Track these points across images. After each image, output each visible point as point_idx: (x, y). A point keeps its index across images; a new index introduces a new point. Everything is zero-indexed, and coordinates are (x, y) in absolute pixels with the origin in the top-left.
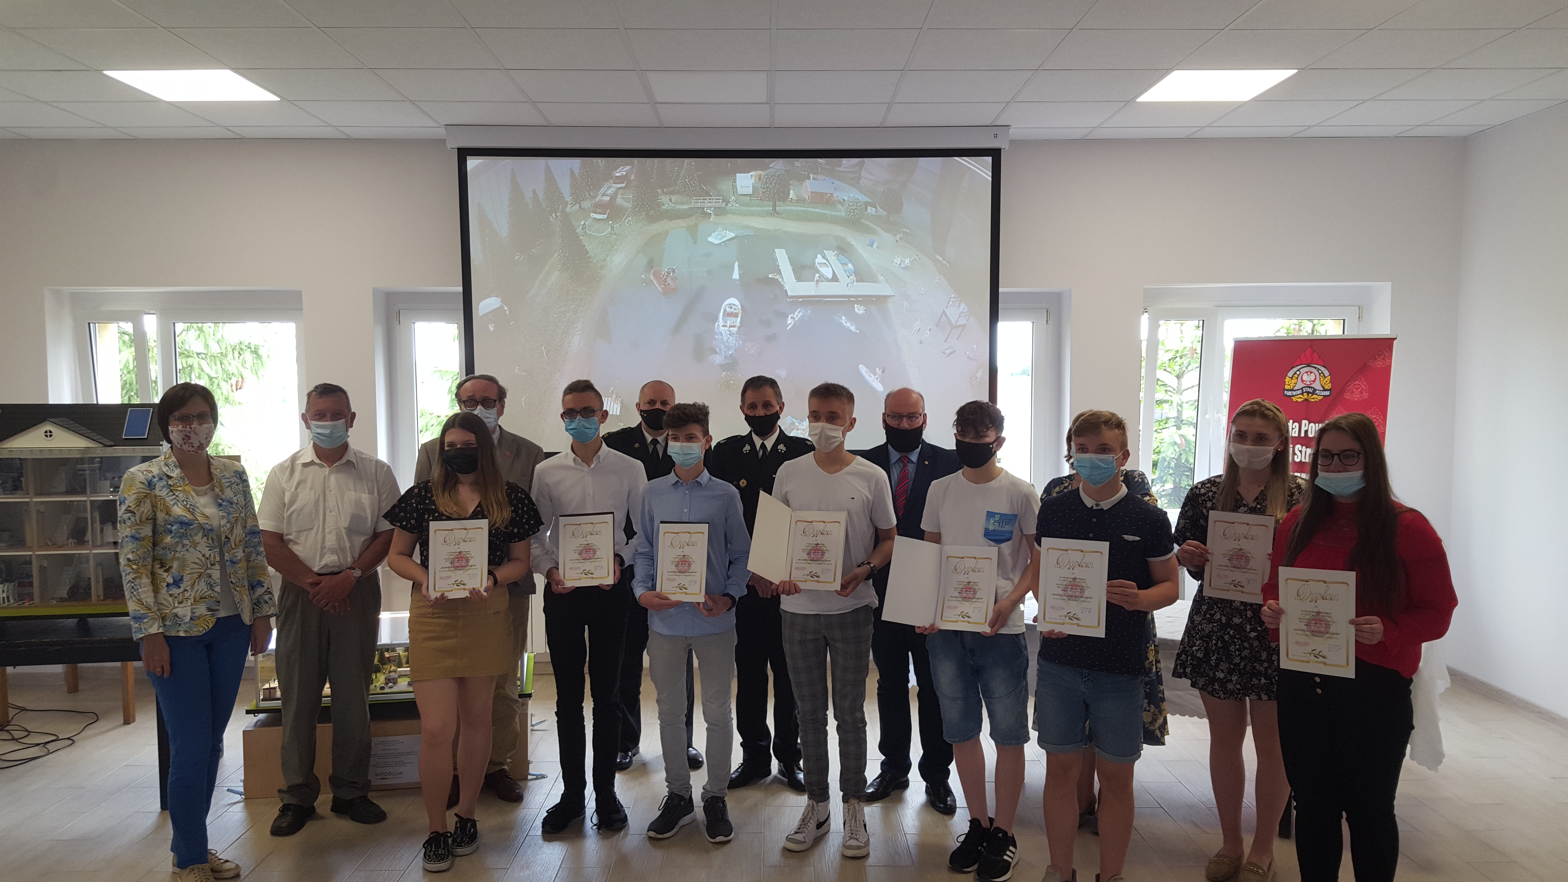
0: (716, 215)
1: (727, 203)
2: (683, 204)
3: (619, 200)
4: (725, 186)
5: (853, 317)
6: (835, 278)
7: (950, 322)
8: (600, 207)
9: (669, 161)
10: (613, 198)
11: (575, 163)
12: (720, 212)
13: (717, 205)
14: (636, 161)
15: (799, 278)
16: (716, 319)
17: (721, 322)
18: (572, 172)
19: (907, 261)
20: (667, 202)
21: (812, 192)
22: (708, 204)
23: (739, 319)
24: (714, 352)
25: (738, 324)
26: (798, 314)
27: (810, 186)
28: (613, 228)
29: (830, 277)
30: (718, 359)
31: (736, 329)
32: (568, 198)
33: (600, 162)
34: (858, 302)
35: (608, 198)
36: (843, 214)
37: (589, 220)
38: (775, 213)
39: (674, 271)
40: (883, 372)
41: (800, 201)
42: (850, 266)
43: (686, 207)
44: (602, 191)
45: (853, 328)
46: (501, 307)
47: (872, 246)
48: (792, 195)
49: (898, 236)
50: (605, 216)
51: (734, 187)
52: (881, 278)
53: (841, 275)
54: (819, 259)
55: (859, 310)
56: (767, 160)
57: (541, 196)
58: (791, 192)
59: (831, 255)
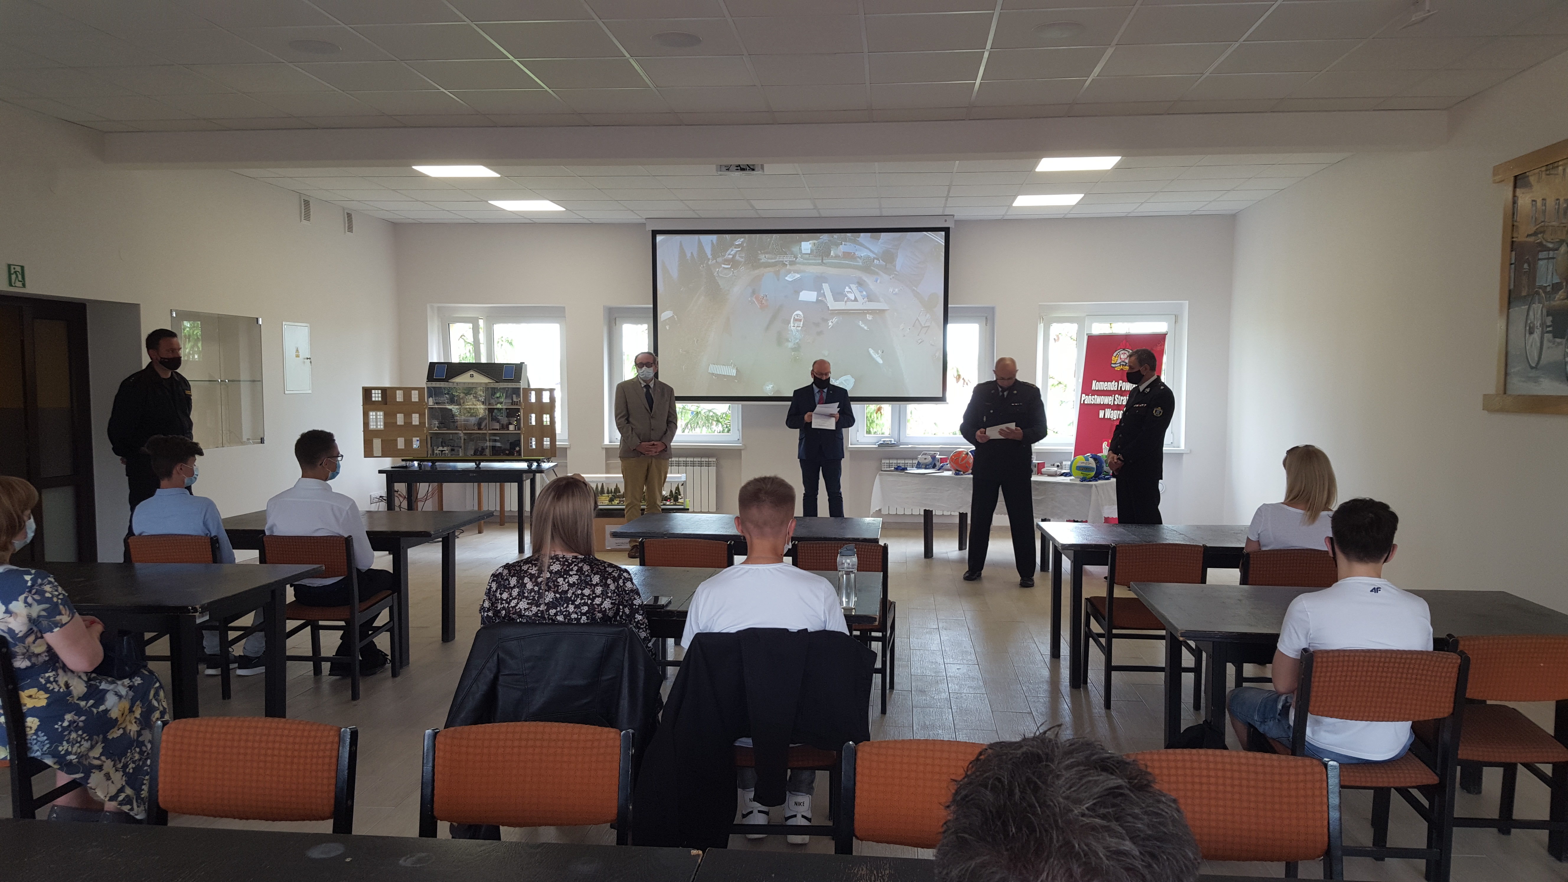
0: (790, 265)
1: (796, 258)
2: (772, 259)
3: (737, 257)
4: (795, 249)
5: (866, 322)
6: (856, 300)
7: (921, 324)
8: (727, 261)
9: (764, 236)
10: (734, 256)
11: (714, 237)
12: (792, 263)
13: (791, 259)
14: (747, 236)
15: (835, 300)
16: (789, 322)
17: (792, 325)
18: (712, 243)
19: (896, 290)
20: (763, 258)
21: (843, 252)
22: (786, 259)
23: (802, 323)
24: (788, 341)
25: (801, 325)
26: (835, 320)
27: (842, 248)
28: (733, 273)
29: (853, 299)
30: (790, 345)
31: (800, 328)
32: (710, 256)
33: (728, 236)
34: (869, 313)
35: (731, 256)
36: (861, 264)
37: (721, 269)
38: (822, 264)
39: (766, 296)
40: (882, 352)
41: (837, 257)
42: (864, 293)
43: (773, 261)
44: (728, 253)
45: (866, 328)
46: (673, 316)
47: (877, 282)
48: (832, 253)
49: (891, 277)
50: (729, 266)
51: (800, 249)
52: (882, 300)
53: (859, 298)
54: (847, 289)
55: (869, 317)
56: (818, 235)
57: (695, 255)
58: (832, 252)
59: (854, 287)
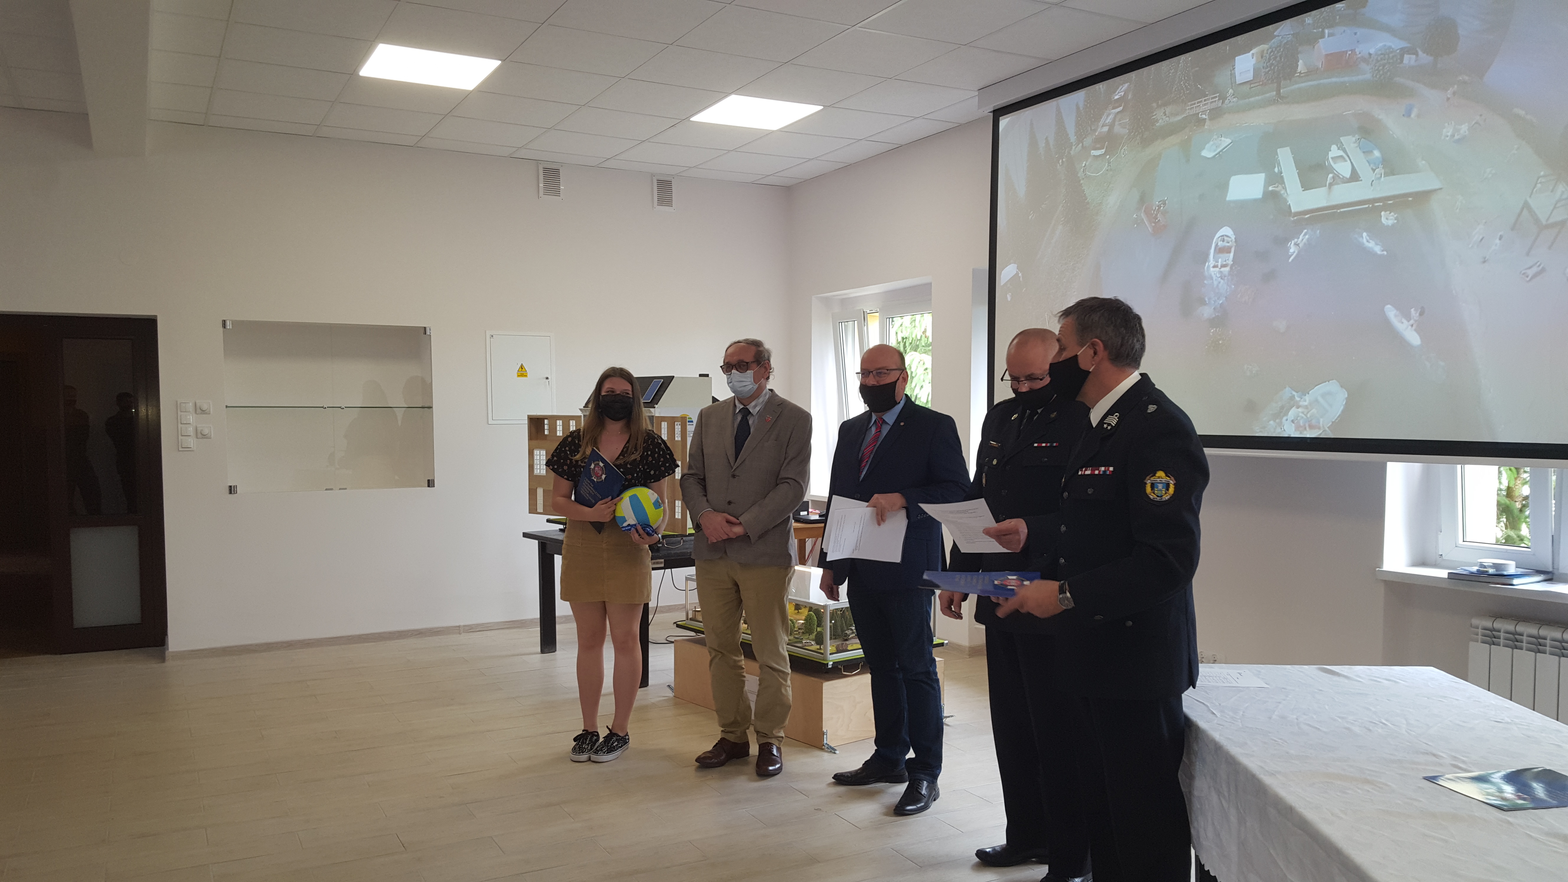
0: (1210, 119)
1: (1223, 98)
2: (1177, 114)
3: (1117, 129)
4: (1221, 78)
5: (1377, 232)
6: (1355, 177)
8: (1099, 142)
9: (1164, 65)
10: (1112, 126)
11: (1079, 97)
12: (1216, 114)
13: (1214, 106)
14: (1133, 75)
15: (1306, 186)
16: (1206, 259)
17: (1212, 262)
18: (1078, 110)
19: (1464, 129)
20: (1162, 117)
21: (1327, 55)
22: (1203, 108)
23: (1232, 255)
24: (1202, 302)
25: (1230, 262)
26: (1303, 238)
27: (1327, 45)
28: (1109, 163)
29: (1347, 174)
30: (1207, 312)
31: (1227, 269)
32: (1073, 138)
33: (1101, 87)
34: (1386, 208)
35: (1106, 129)
36: (1368, 76)
37: (1090, 160)
38: (1280, 99)
39: (1165, 204)
40: (1421, 314)
41: (1311, 72)
42: (1377, 153)
43: (1180, 118)
44: (1102, 121)
45: (1378, 249)
47: (1409, 116)
48: (1301, 67)
49: (1450, 91)
50: (1103, 151)
51: (1233, 76)
52: (1422, 163)
53: (1364, 170)
54: (1334, 152)
55: (1388, 219)
56: (1270, 27)
57: (1051, 142)
58: (1300, 63)
59: (1349, 142)
